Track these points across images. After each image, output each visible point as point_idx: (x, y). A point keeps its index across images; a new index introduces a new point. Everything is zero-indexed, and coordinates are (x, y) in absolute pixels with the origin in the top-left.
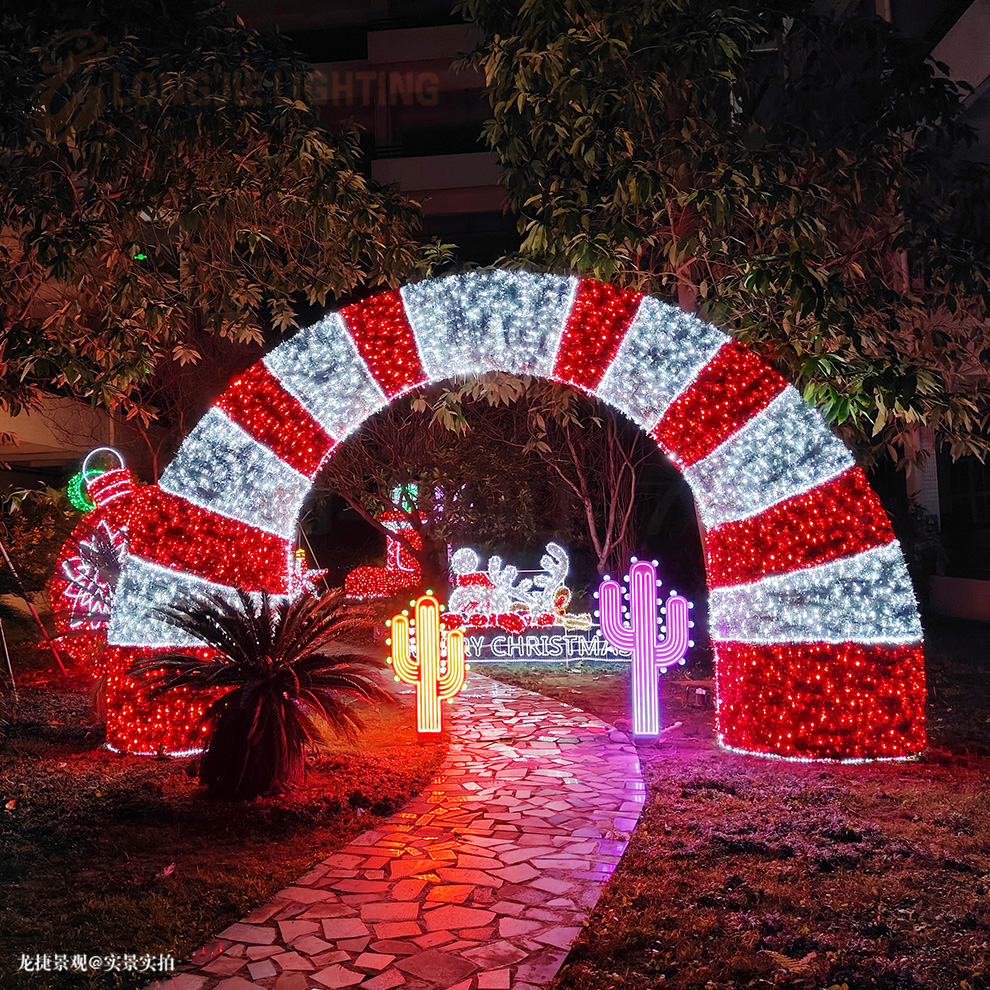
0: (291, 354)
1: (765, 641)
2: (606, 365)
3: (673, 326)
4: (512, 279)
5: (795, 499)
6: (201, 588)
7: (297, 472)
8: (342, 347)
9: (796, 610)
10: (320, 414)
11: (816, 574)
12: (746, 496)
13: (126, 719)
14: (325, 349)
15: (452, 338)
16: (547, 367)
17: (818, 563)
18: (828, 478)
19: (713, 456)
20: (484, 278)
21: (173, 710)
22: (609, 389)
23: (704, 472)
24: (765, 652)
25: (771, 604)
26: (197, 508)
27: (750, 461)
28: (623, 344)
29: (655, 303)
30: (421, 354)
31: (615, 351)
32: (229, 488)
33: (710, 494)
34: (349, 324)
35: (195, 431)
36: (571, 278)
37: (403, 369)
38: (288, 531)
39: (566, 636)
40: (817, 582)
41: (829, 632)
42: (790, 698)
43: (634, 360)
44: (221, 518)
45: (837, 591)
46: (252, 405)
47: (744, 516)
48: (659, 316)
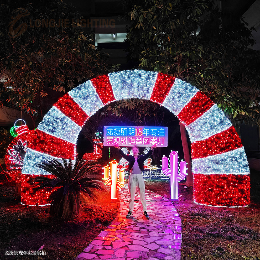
0: (77, 91)
1: (208, 173)
2: (166, 97)
3: (184, 86)
4: (139, 72)
5: (217, 134)
6: (49, 158)
7: (78, 125)
8: (91, 90)
9: (217, 165)
10: (85, 109)
11: (223, 155)
12: (203, 133)
13: (27, 195)
14: (86, 90)
15: (122, 88)
16: (149, 97)
17: (223, 152)
18: (226, 129)
19: (195, 123)
20: (132, 71)
21: (41, 193)
22: (166, 103)
23: (192, 127)
24: (209, 177)
25: (210, 163)
26: (48, 135)
27: (205, 124)
28: (170, 91)
29: (179, 80)
30: (114, 92)
31: (168, 93)
32: (58, 129)
33: (193, 133)
34: (93, 83)
35: (48, 113)
36: (156, 72)
37: (109, 96)
38: (75, 142)
39: (150, 172)
40: (223, 158)
41: (226, 171)
42: (215, 189)
43: (173, 95)
44: (55, 138)
45: (228, 160)
46: (65, 106)
47: (203, 139)
48: (180, 83)
